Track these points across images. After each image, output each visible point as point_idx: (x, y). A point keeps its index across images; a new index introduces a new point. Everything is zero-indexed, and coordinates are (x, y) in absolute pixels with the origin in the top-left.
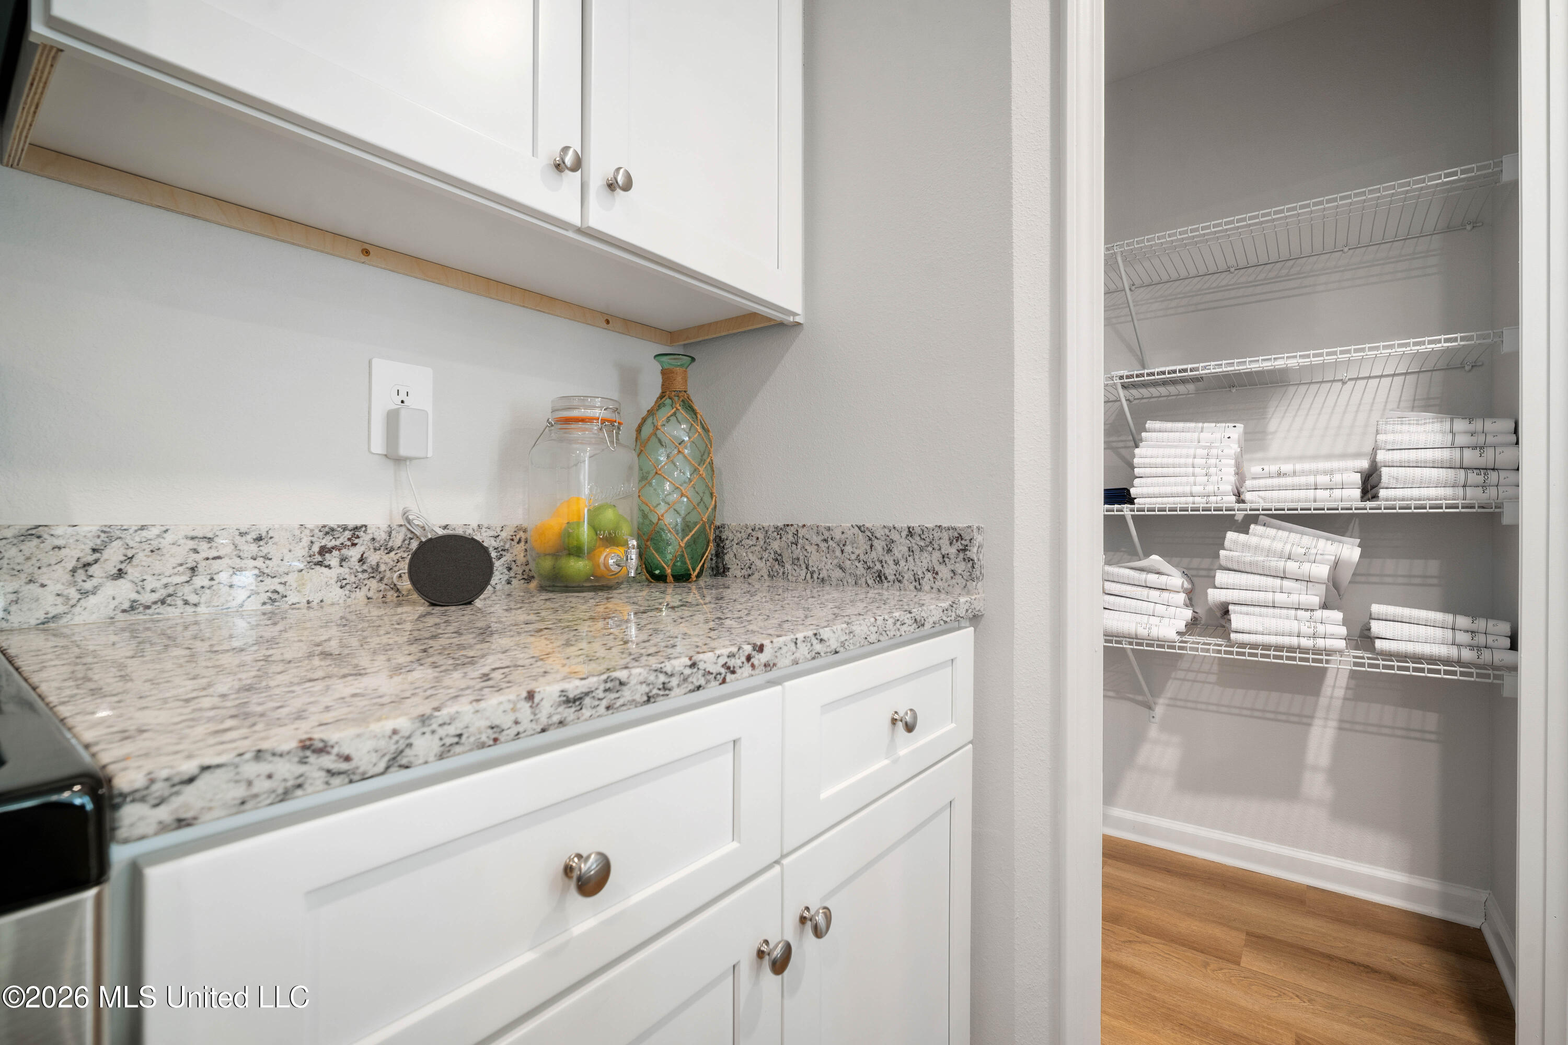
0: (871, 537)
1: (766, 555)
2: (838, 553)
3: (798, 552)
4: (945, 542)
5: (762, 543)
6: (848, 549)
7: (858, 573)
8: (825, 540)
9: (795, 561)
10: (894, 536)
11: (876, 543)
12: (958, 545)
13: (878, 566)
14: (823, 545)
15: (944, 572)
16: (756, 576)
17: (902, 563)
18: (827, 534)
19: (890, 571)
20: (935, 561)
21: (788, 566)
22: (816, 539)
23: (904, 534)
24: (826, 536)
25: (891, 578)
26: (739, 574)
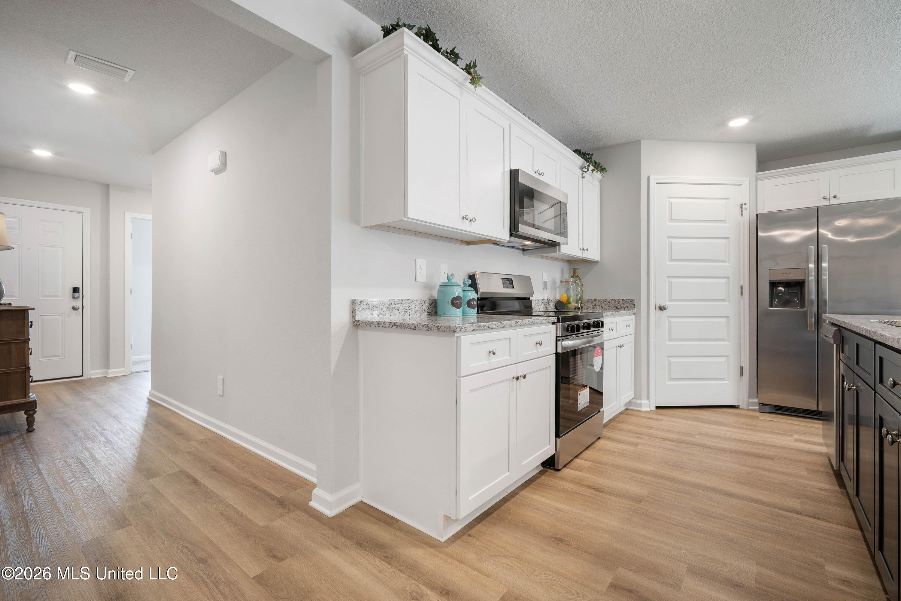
0: (615, 301)
1: (592, 304)
2: (608, 304)
3: (599, 304)
4: (629, 302)
5: (591, 302)
6: (610, 303)
7: (612, 307)
8: (606, 302)
9: (599, 305)
10: (620, 301)
11: (616, 302)
12: (632, 302)
13: (617, 306)
14: (605, 303)
15: (629, 306)
16: (590, 308)
17: (621, 305)
18: (606, 300)
19: (619, 307)
20: (627, 304)
21: (597, 306)
22: (603, 301)
23: (622, 300)
24: (605, 301)
25: (619, 308)
26: (585, 308)
